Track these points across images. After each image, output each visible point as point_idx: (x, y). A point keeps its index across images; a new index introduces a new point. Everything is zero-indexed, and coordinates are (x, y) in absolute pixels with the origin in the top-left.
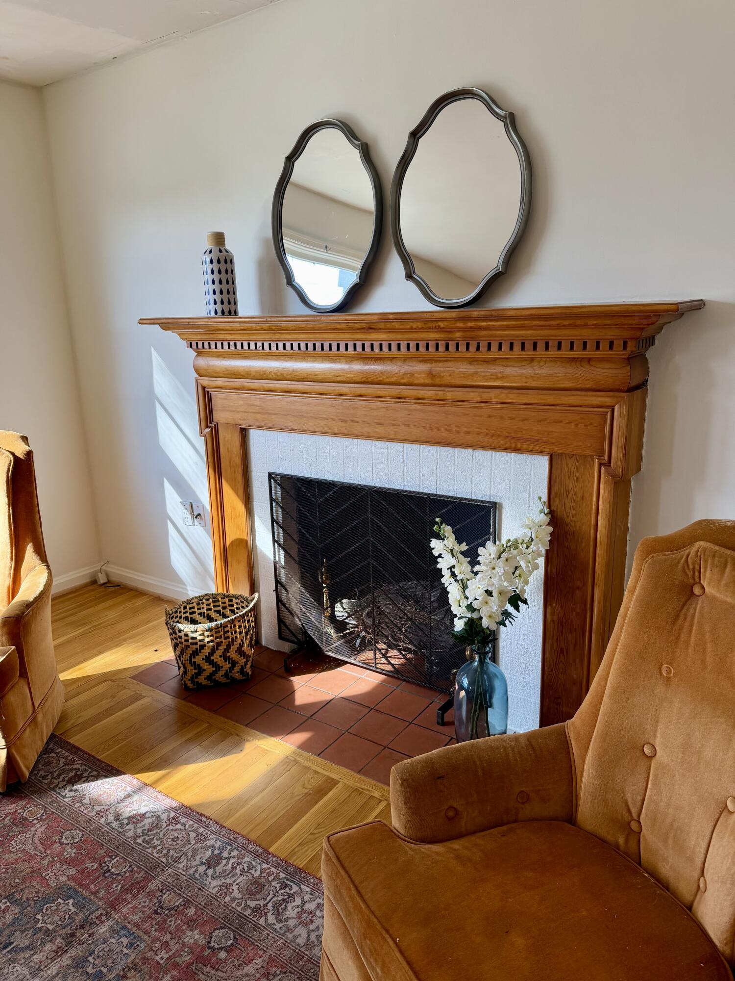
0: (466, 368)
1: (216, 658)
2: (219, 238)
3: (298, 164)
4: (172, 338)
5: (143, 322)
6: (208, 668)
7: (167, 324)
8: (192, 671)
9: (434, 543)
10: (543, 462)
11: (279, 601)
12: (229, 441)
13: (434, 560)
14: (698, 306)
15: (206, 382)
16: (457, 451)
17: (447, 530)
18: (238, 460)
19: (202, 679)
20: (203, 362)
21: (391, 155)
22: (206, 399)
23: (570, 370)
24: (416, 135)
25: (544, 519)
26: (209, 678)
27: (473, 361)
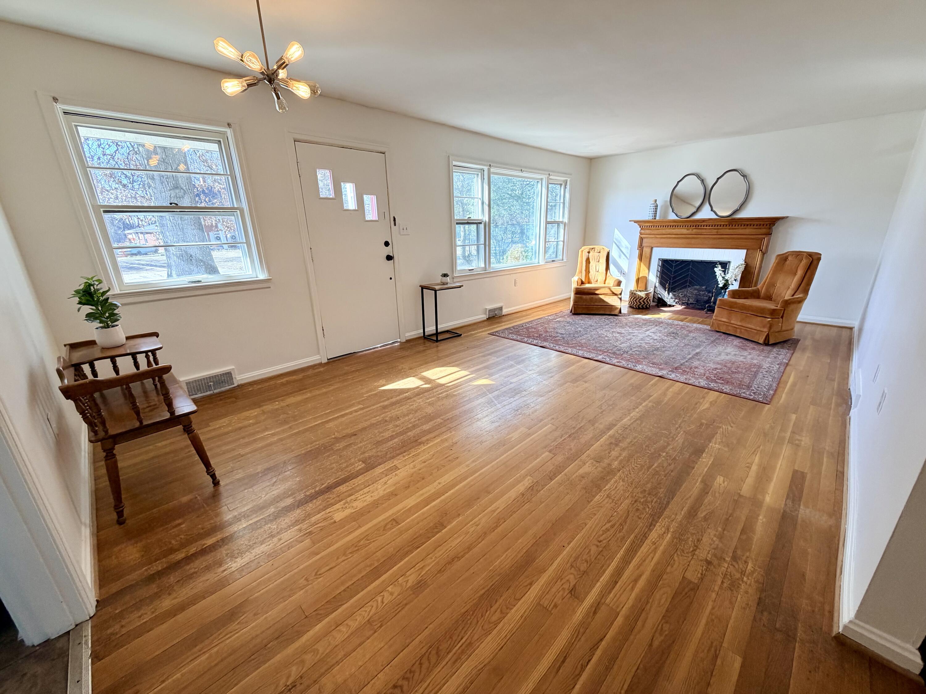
0: (728, 230)
1: (645, 301)
2: (656, 201)
3: (680, 183)
4: (636, 224)
5: (630, 221)
6: (643, 303)
7: (635, 222)
8: (639, 303)
9: (715, 269)
10: (744, 251)
11: (655, 292)
12: (646, 250)
13: (715, 273)
14: (787, 217)
15: (642, 236)
16: (720, 250)
17: (720, 266)
18: (648, 255)
19: (640, 306)
20: (642, 231)
21: (710, 183)
22: (641, 239)
23: (754, 230)
24: (718, 179)
25: (743, 263)
26: (642, 306)
27: (729, 229)
